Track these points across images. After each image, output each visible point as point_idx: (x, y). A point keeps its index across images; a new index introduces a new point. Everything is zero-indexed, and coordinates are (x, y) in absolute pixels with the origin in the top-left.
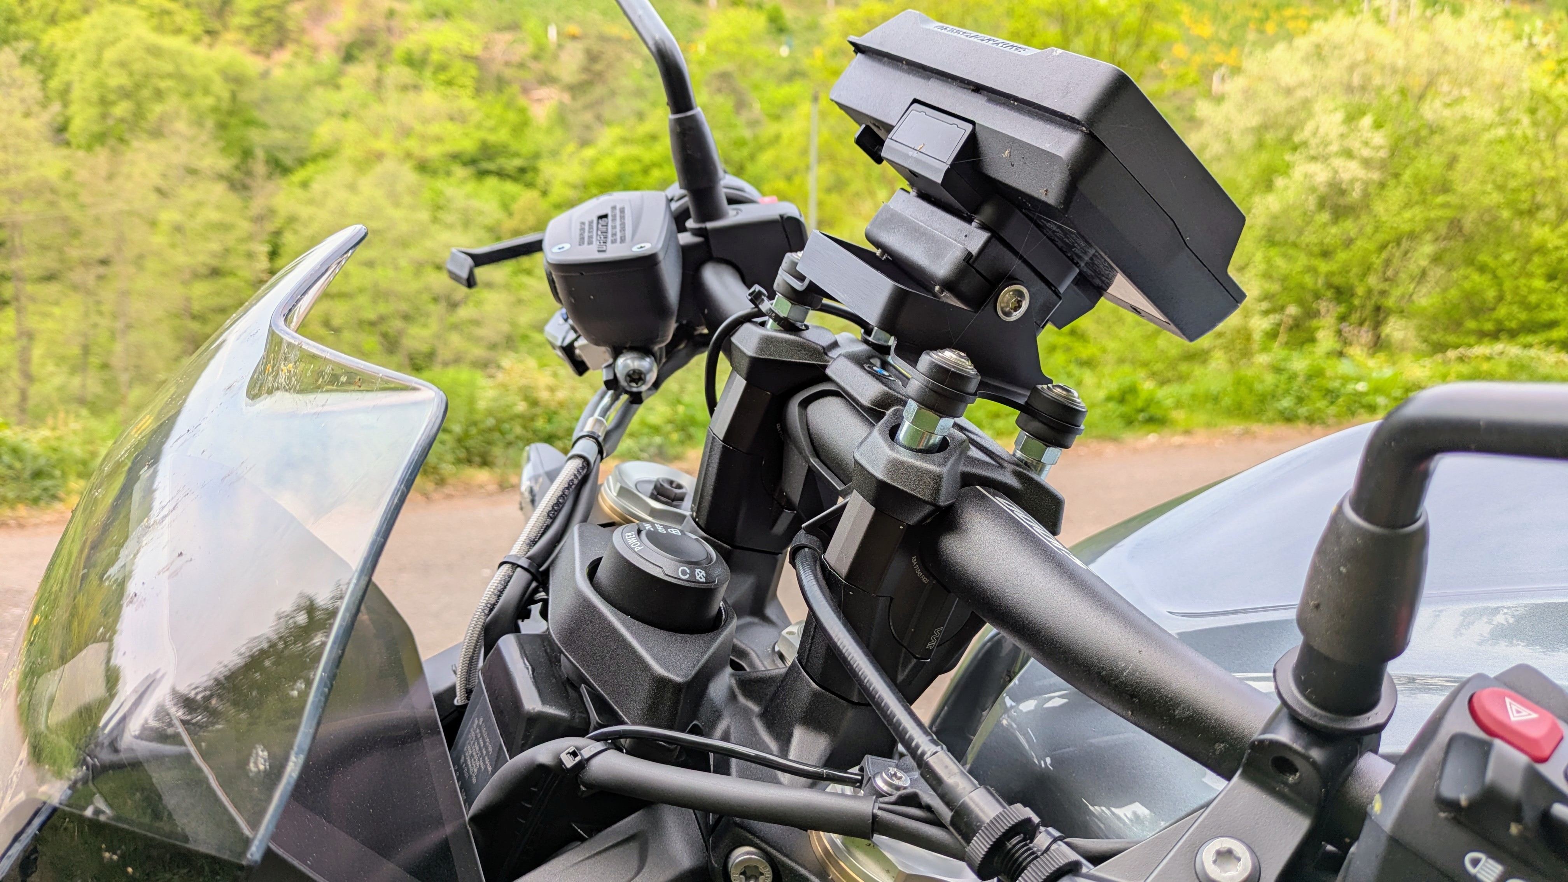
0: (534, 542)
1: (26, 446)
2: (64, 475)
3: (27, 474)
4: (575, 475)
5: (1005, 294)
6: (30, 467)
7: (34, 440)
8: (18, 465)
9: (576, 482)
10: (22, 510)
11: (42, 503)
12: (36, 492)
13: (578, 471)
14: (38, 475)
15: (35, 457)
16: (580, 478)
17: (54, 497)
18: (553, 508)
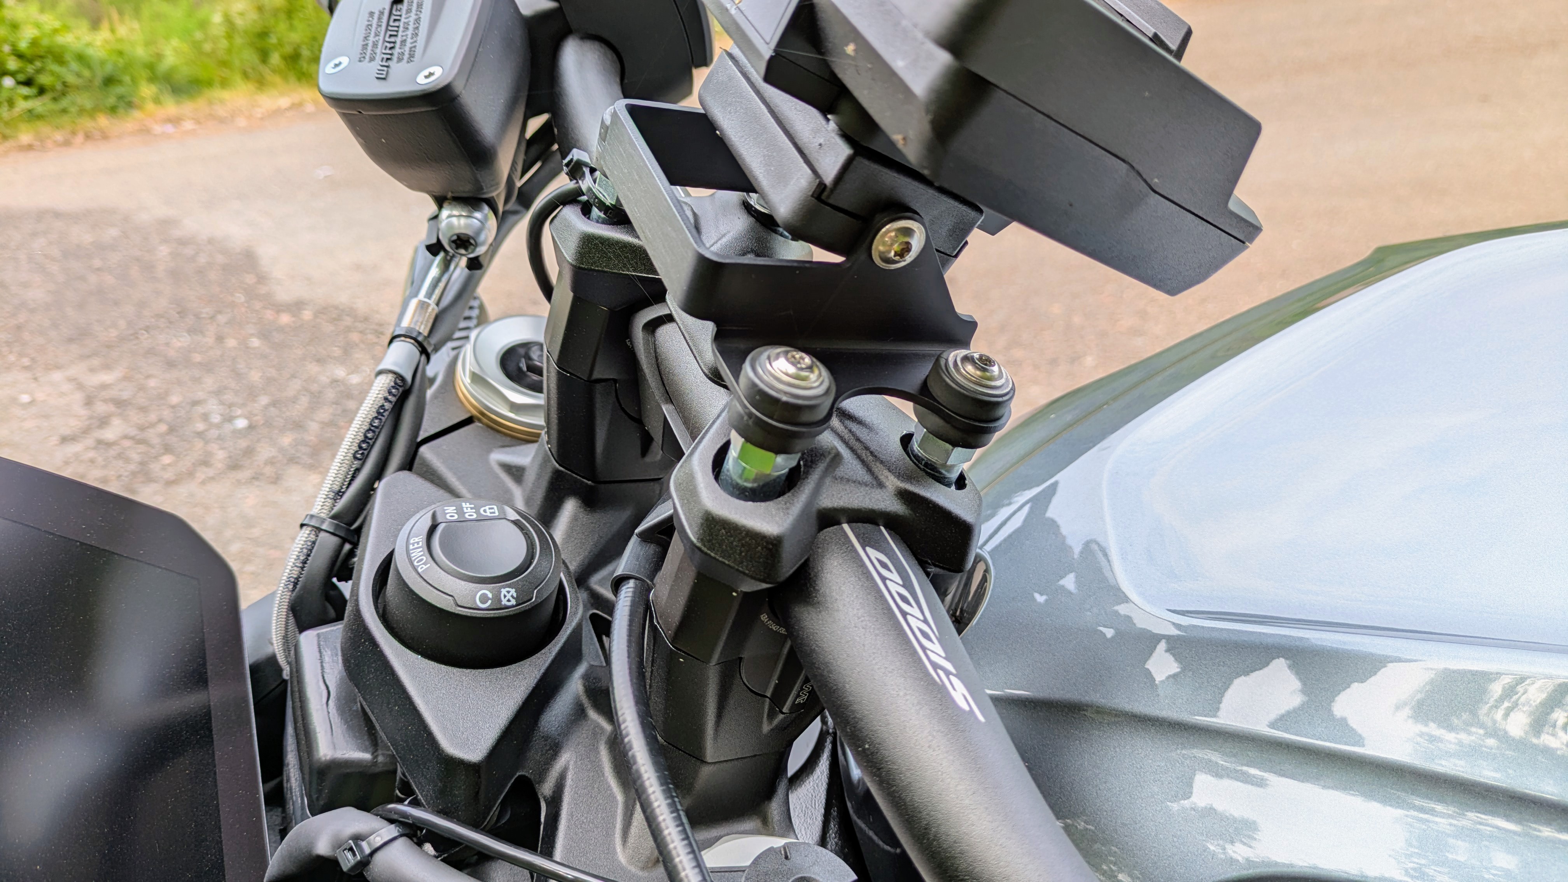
0: (339, 494)
1: (90, 52)
2: (134, 80)
3: (98, 81)
4: (386, 399)
5: (888, 231)
6: (100, 75)
7: (98, 43)
8: (86, 73)
9: (388, 406)
10: (103, 121)
11: (121, 111)
12: (111, 101)
13: (390, 393)
14: (109, 81)
15: (103, 63)
16: (393, 399)
17: (130, 105)
18: (360, 448)
